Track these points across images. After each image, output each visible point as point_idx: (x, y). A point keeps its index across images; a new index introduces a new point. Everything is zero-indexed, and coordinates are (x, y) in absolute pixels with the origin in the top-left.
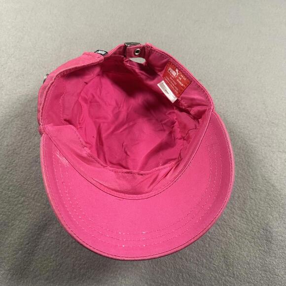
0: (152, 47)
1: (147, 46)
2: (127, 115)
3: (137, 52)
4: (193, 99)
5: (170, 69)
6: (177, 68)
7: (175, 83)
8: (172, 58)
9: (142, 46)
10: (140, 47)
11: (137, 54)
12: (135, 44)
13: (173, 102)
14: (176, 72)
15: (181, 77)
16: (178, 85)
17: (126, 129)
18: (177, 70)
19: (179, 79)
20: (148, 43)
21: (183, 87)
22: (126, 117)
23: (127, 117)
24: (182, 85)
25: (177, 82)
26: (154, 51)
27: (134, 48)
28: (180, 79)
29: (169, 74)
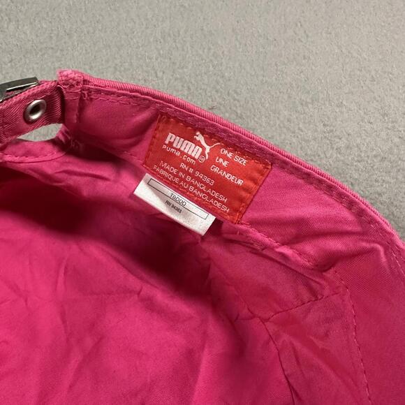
0: (85, 81)
1: (69, 82)
2: (63, 315)
3: (35, 109)
4: (300, 222)
5: (171, 137)
6: (196, 130)
7: (207, 180)
8: (171, 102)
9: (45, 86)
10: (43, 92)
11: (35, 117)
12: (20, 86)
13: (203, 233)
14: (198, 144)
15: (225, 158)
16: (221, 186)
17: (79, 370)
18: (200, 138)
19: (219, 165)
20: (68, 72)
21: (244, 188)
22: (59, 319)
23: (64, 322)
24: (240, 182)
25: (212, 176)
26: (98, 92)
27: (20, 102)
28: (225, 164)
29: (172, 154)
